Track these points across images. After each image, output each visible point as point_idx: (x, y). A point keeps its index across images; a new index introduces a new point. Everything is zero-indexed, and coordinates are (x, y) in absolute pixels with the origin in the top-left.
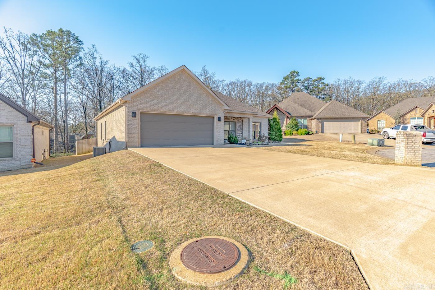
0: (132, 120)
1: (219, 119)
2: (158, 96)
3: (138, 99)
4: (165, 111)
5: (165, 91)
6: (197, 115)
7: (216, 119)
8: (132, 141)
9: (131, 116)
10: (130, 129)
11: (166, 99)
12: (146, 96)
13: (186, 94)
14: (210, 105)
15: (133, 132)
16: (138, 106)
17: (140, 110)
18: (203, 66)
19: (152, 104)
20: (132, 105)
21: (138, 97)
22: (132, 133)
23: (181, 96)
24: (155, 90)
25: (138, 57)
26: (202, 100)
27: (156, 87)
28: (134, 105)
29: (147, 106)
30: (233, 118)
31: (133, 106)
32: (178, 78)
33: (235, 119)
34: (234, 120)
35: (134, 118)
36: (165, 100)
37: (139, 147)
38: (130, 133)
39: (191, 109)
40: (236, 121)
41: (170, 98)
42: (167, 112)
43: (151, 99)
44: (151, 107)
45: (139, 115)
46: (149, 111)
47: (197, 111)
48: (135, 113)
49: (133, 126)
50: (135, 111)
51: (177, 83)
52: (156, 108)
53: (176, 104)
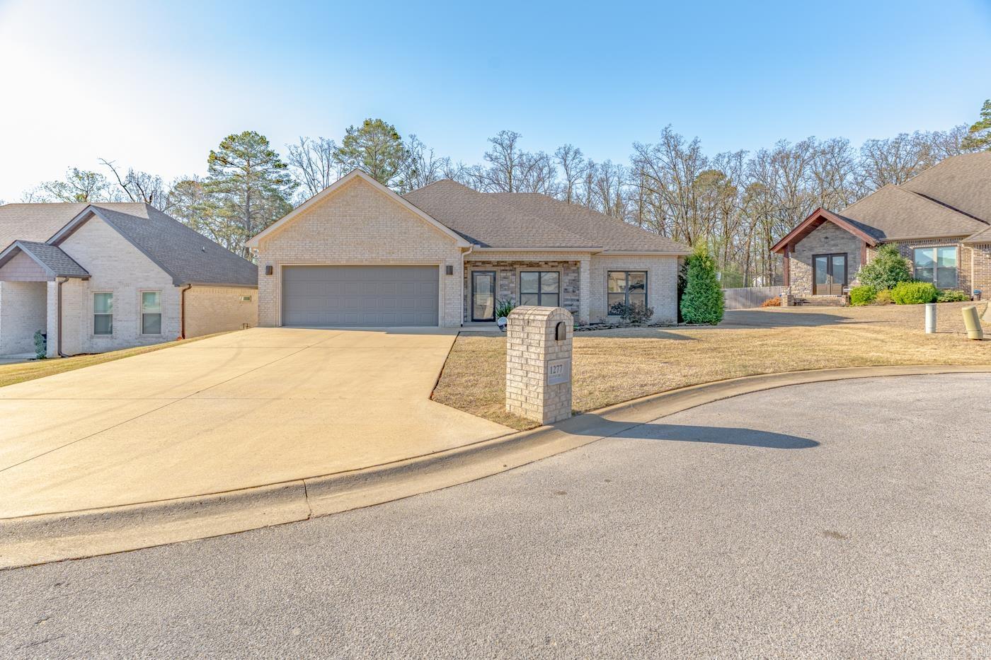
0: (265, 279)
1: (450, 270)
2: (311, 233)
3: (276, 242)
4: (325, 260)
5: (326, 222)
6: (392, 263)
7: (442, 271)
8: (265, 315)
9: (265, 273)
10: (262, 295)
11: (326, 238)
12: (290, 236)
13: (368, 224)
15: (268, 299)
16: (276, 254)
17: (280, 262)
18: (663, 128)
19: (300, 249)
20: (266, 253)
21: (276, 240)
22: (266, 302)
23: (357, 229)
24: (305, 224)
26: (405, 233)
27: (308, 218)
28: (270, 253)
29: (291, 253)
30: (550, 264)
31: (267, 255)
32: (352, 194)
33: (556, 264)
34: (552, 266)
35: (269, 277)
36: (324, 240)
37: (276, 326)
38: (262, 302)
39: (378, 253)
40: (560, 268)
41: (335, 236)
42: (328, 263)
43: (298, 240)
44: (298, 255)
45: (278, 271)
46: (296, 262)
47: (394, 255)
50: (271, 263)
51: (350, 205)
52: (307, 257)
53: (345, 245)
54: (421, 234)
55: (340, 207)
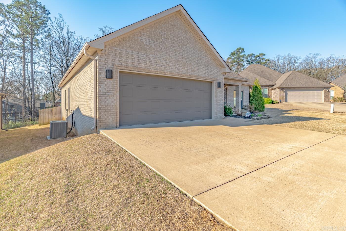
0: (105, 83)
1: (219, 85)
2: (145, 47)
3: (115, 48)
4: (155, 70)
5: (155, 40)
6: (194, 78)
7: (215, 85)
8: (106, 117)
9: (105, 76)
10: (103, 98)
11: (156, 53)
12: (128, 45)
13: (181, 49)
14: (209, 66)
15: (108, 102)
16: (115, 60)
17: (119, 68)
19: (137, 58)
20: (106, 57)
22: (107, 104)
23: (175, 50)
24: (140, 38)
25: (104, 30)
26: (200, 59)
27: (143, 33)
28: (110, 58)
29: (129, 61)
31: (107, 59)
32: (172, 23)
35: (109, 80)
37: (116, 128)
38: (103, 104)
39: (187, 70)
41: (162, 52)
42: (158, 73)
43: (135, 51)
44: (135, 64)
45: (116, 75)
46: (133, 69)
47: (195, 73)
48: (112, 70)
49: (108, 93)
50: (111, 67)
51: (171, 31)
52: (142, 66)
53: (169, 61)
54: (208, 61)
55: (165, 31)
